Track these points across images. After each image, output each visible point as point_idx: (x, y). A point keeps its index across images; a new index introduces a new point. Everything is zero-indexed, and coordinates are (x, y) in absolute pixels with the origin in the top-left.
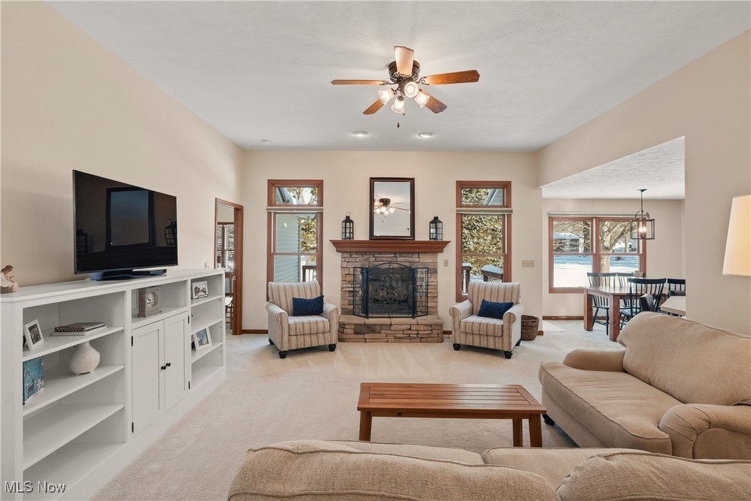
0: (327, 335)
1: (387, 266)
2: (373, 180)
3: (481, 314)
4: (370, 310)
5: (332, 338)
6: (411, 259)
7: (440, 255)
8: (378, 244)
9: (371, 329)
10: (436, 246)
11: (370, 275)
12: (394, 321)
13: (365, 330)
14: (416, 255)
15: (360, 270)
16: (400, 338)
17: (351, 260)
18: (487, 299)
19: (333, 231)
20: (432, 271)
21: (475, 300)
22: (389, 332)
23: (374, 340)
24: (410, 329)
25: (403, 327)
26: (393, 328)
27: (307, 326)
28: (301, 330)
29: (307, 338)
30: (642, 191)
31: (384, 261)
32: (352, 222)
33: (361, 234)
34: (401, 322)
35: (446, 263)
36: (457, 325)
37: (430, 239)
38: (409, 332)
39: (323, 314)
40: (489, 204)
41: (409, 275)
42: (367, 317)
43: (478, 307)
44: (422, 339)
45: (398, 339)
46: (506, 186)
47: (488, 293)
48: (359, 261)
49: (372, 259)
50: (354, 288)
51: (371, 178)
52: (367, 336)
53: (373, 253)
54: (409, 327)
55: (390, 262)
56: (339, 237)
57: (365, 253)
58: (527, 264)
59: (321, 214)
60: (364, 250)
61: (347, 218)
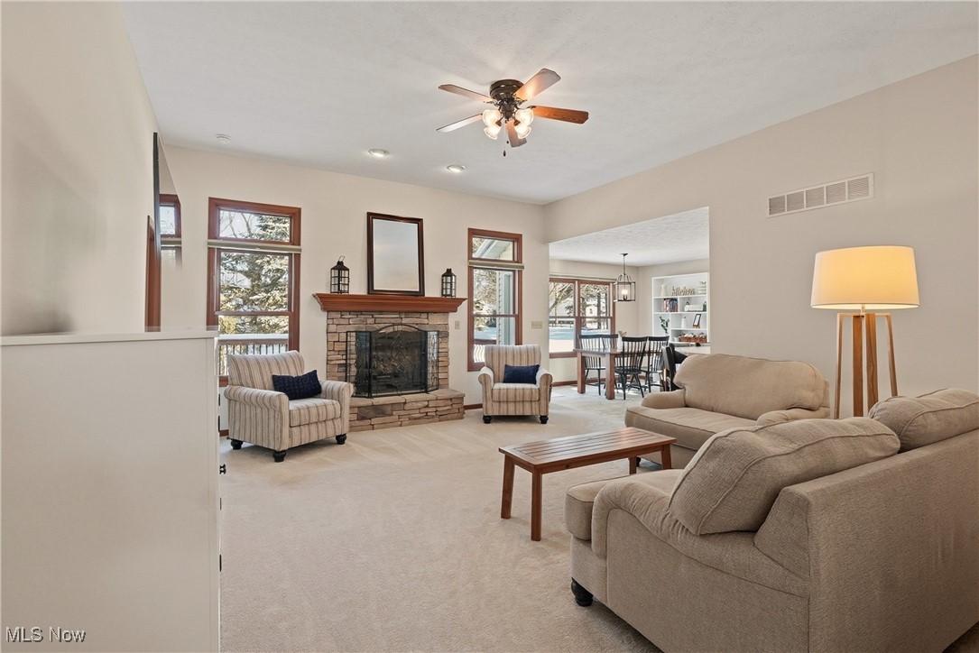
0: (338, 422)
1: (391, 330)
2: (371, 216)
3: (506, 381)
4: (374, 388)
5: (342, 427)
6: (418, 321)
7: (451, 314)
8: (376, 301)
9: (379, 411)
10: (447, 304)
11: (371, 344)
12: (409, 397)
13: (372, 413)
14: (424, 316)
15: (354, 334)
16: (415, 419)
17: (342, 321)
18: (510, 364)
19: (316, 281)
20: (443, 335)
21: (496, 365)
22: (402, 413)
23: (384, 425)
24: (427, 406)
25: (420, 405)
26: (407, 407)
27: (314, 411)
28: (307, 418)
29: (313, 428)
30: (625, 255)
31: (386, 323)
32: (348, 270)
33: (357, 287)
34: (414, 398)
35: (457, 325)
36: (489, 394)
37: (443, 295)
38: (427, 410)
39: (322, 395)
41: (418, 342)
42: (371, 397)
43: (502, 375)
44: (441, 417)
45: (414, 421)
46: (516, 239)
47: (510, 357)
48: (353, 323)
49: (370, 321)
50: (346, 360)
51: (369, 214)
52: (374, 421)
53: (371, 312)
54: (426, 403)
55: (394, 325)
56: (325, 290)
57: (361, 312)
58: (536, 325)
59: (298, 256)
60: (362, 308)
61: (340, 263)
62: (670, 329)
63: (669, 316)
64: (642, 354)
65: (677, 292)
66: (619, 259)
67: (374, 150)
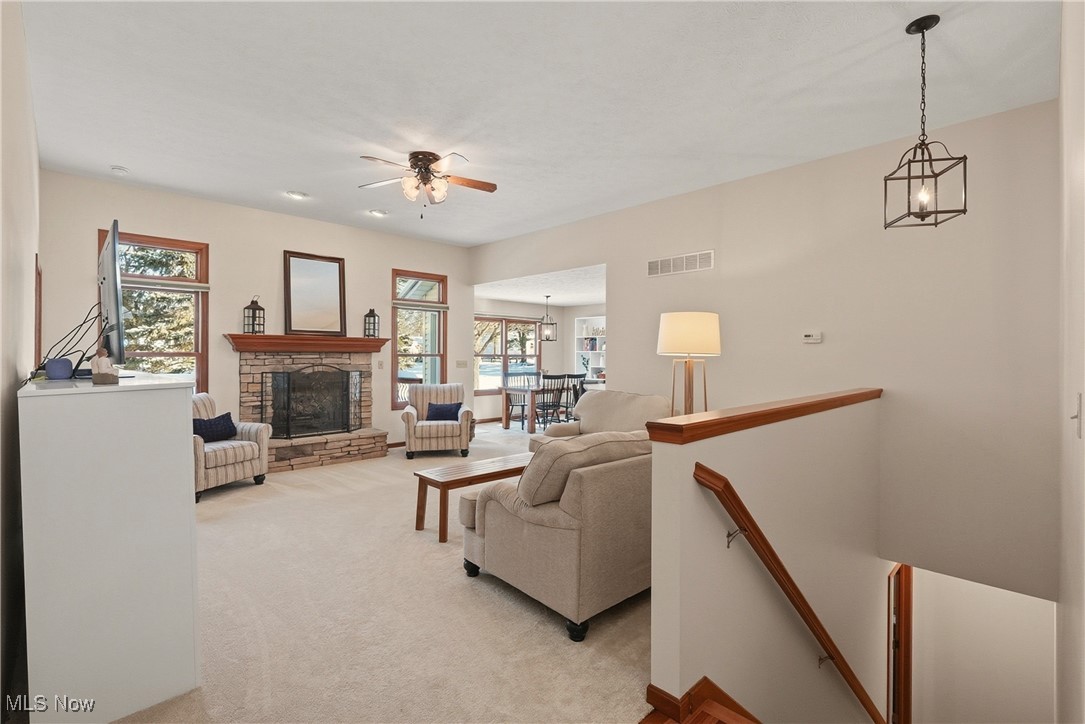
0: (256, 463)
1: (310, 371)
2: (288, 255)
3: (429, 418)
4: (292, 430)
5: (261, 467)
6: (340, 361)
7: (374, 354)
8: (294, 341)
9: (299, 451)
10: (371, 345)
11: (290, 386)
12: (330, 437)
13: (291, 454)
14: (346, 356)
15: (270, 375)
16: (337, 458)
17: (257, 362)
18: (434, 402)
19: (226, 320)
20: (366, 375)
21: (420, 403)
22: (323, 452)
23: (305, 465)
24: (349, 445)
25: (342, 444)
26: (329, 446)
27: (231, 453)
28: (224, 458)
29: (230, 469)
30: (548, 296)
31: (305, 363)
32: (263, 310)
33: (273, 326)
34: (336, 439)
35: (381, 365)
36: (412, 432)
37: (365, 335)
38: (349, 449)
39: (237, 437)
40: (407, 297)
41: (341, 380)
42: (290, 438)
43: (425, 414)
44: (364, 455)
45: (335, 459)
46: (442, 280)
47: (434, 395)
48: (269, 364)
49: (289, 361)
50: (261, 401)
51: (286, 252)
52: (293, 462)
53: (289, 353)
54: (348, 442)
55: (313, 365)
56: (238, 331)
57: (278, 353)
58: (460, 364)
59: (205, 295)
60: (279, 349)
61: (254, 303)
62: (590, 367)
63: (589, 354)
64: (560, 391)
65: (596, 331)
66: (543, 300)
67: (293, 192)
